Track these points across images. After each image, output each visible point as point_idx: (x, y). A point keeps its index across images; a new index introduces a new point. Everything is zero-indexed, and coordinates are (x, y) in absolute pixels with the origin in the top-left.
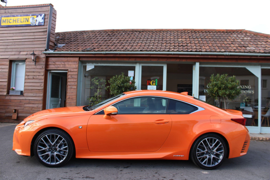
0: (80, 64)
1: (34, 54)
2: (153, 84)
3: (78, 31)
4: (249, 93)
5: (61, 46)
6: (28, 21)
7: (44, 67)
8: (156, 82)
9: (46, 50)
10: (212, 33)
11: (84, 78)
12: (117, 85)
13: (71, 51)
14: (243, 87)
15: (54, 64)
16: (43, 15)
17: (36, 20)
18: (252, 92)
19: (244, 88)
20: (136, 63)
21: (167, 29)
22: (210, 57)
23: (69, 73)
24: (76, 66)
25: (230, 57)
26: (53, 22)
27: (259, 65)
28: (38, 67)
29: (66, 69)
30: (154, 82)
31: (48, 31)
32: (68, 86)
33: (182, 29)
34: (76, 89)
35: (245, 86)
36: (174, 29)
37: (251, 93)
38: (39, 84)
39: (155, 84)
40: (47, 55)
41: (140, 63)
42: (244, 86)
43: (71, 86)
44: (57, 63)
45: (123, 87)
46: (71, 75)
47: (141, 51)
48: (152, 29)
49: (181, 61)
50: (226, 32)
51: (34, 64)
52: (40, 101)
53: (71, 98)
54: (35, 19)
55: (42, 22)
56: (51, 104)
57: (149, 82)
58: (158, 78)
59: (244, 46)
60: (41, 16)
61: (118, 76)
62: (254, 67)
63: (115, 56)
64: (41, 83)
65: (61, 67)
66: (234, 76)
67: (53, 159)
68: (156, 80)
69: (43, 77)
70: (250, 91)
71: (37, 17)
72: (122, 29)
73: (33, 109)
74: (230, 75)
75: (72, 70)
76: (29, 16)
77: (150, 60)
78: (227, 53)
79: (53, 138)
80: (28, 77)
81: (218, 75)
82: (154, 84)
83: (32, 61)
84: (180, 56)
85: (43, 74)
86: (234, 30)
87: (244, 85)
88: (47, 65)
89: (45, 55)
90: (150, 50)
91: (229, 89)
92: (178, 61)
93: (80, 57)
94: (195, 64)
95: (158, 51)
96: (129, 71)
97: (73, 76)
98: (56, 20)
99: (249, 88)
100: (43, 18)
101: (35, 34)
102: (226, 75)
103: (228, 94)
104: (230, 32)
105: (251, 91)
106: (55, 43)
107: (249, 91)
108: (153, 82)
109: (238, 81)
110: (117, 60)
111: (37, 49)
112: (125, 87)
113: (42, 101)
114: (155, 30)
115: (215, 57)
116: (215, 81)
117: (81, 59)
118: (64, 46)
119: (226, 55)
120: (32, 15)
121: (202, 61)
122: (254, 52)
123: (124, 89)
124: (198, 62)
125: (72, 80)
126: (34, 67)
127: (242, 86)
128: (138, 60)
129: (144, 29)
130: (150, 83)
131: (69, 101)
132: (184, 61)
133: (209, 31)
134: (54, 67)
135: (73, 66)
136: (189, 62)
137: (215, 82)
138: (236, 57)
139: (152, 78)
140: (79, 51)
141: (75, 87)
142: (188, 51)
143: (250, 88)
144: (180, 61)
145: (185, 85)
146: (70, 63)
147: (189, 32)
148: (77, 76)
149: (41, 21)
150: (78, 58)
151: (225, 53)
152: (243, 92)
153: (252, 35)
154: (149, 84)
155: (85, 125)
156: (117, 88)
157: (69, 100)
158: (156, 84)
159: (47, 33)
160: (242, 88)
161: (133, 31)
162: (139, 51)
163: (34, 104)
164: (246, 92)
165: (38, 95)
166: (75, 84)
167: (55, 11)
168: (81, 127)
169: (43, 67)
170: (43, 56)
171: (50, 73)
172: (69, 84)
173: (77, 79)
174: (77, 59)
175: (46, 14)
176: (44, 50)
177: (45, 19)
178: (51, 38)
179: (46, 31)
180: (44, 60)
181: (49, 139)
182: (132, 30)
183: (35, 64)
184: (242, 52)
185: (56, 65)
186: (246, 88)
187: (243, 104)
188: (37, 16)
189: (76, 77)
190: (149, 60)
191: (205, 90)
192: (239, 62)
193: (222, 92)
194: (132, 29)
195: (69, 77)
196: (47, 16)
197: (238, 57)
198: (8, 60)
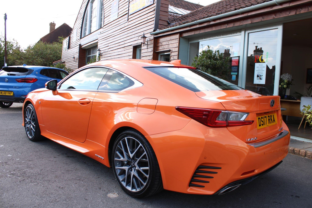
0: (184, 42)
1: (144, 37)
2: (262, 60)
5: (174, 24)
6: (144, 3)
20: (241, 30)
23: (172, 53)
24: (177, 45)
28: (149, 50)
29: (168, 49)
31: (156, 9)
40: (155, 36)
44: (163, 44)
46: (173, 56)
55: (152, 1)
57: (257, 58)
65: (166, 48)
75: (174, 50)
85: (151, 57)
89: (153, 36)
92: (292, 15)
106: (168, 21)
111: (147, 32)
117: (183, 35)
126: (147, 50)
130: (259, 59)
135: (175, 45)
140: (176, 26)
146: (173, 42)
148: (177, 56)
150: (179, 34)
159: (156, 11)
162: (233, 11)
169: (151, 50)
171: (160, 55)
174: (177, 36)
176: (153, 31)
180: (152, 42)
183: (147, 47)
189: (177, 58)
198: (132, 47)
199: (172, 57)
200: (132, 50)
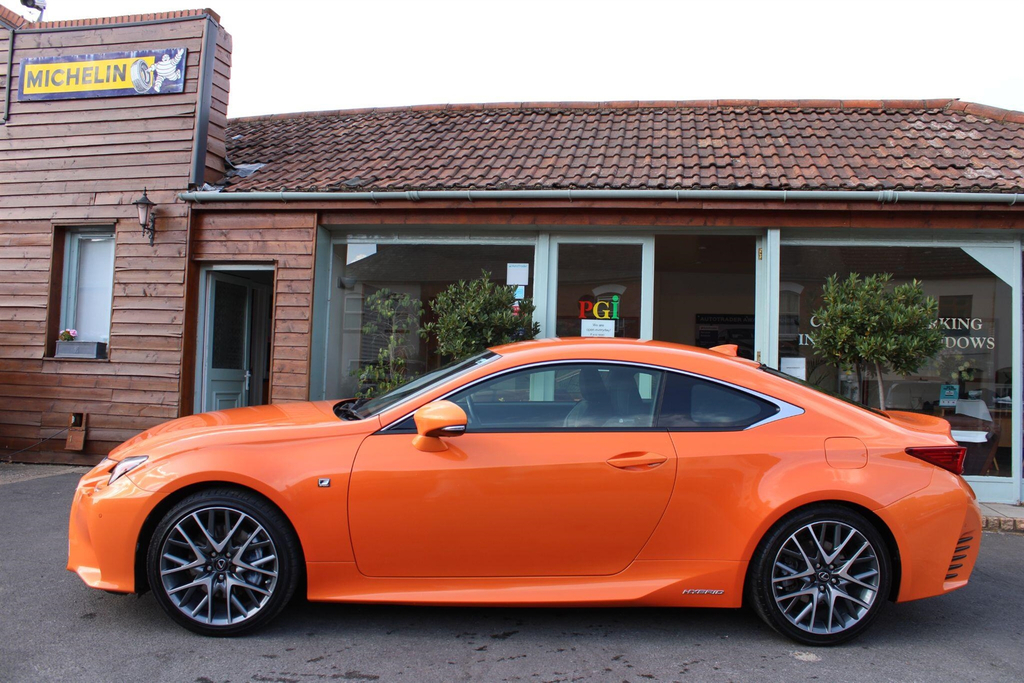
0: (322, 240)
1: (146, 204)
2: (601, 315)
3: (312, 113)
4: (975, 346)
5: (250, 171)
6: (123, 79)
7: (184, 249)
8: (615, 306)
9: (191, 187)
10: (827, 116)
11: (340, 290)
12: (463, 320)
13: (286, 190)
14: (950, 323)
15: (223, 238)
16: (181, 52)
17: (155, 73)
18: (986, 343)
19: (957, 326)
20: (536, 233)
21: (654, 102)
22: (820, 207)
23: (280, 272)
24: (306, 247)
25: (899, 208)
26: (219, 80)
27: (1012, 237)
28: (163, 251)
29: (270, 258)
30: (607, 304)
31: (198, 114)
32: (278, 322)
33: (712, 101)
34: (308, 336)
35: (960, 320)
36: (682, 102)
37: (981, 346)
38: (165, 318)
39: (611, 315)
40: (195, 207)
41: (551, 233)
42: (954, 320)
43: (289, 323)
44: (235, 236)
45: (489, 324)
46: (288, 283)
47: (555, 186)
48: (599, 103)
49: (709, 224)
50: (884, 112)
51: (147, 239)
52: (173, 381)
53: (287, 369)
54: (149, 70)
55: (177, 82)
56: (214, 393)
57: (586, 306)
58: (622, 290)
59: (953, 166)
60: (172, 56)
61: (467, 283)
62: (995, 245)
63: (455, 206)
64: (174, 314)
65: (251, 251)
66: (915, 281)
67: (219, 604)
68: (615, 298)
69: (182, 291)
70: (978, 339)
71: (156, 62)
72: (483, 105)
73: (143, 412)
74: (901, 277)
75: (293, 264)
76: (129, 56)
77: (590, 223)
78: (889, 194)
79: (219, 523)
80: (125, 289)
81: (853, 277)
82: (606, 316)
83: (141, 229)
84: (706, 206)
85: (180, 277)
86: (914, 102)
87: (957, 316)
88: (196, 243)
89: (188, 205)
90: (589, 184)
91: (896, 331)
92: (696, 226)
93: (321, 213)
94: (763, 235)
95: (619, 188)
96: (509, 265)
97: (294, 284)
98: (229, 71)
99: (976, 326)
100: (179, 66)
101: (152, 125)
102: (886, 277)
103: (894, 350)
104: (897, 112)
105: (982, 340)
106: (227, 159)
107: (976, 341)
108: (602, 308)
109: (931, 301)
110: (462, 221)
111: (160, 184)
112: (496, 326)
113: (177, 381)
114: (609, 105)
115: (843, 207)
116: (843, 301)
117: (325, 221)
118: (259, 172)
119: (886, 202)
120: (138, 55)
121: (790, 224)
122: (995, 188)
123: (490, 333)
124: (774, 228)
125: (293, 301)
126: (149, 250)
127: (948, 319)
128: (545, 222)
129: (566, 103)
130: (592, 310)
131: (281, 382)
132: (721, 227)
133: (816, 108)
134: (224, 251)
135: (295, 247)
136: (740, 228)
137: (840, 306)
138: (923, 208)
139: (597, 292)
140: (316, 189)
141: (305, 328)
142: (737, 188)
143: (980, 326)
144: (705, 223)
145: (725, 316)
146: (284, 236)
147: (738, 111)
148: (310, 284)
149: (173, 77)
150: (316, 216)
151: (879, 194)
152: (951, 342)
153: (987, 121)
154: (586, 312)
155: (345, 475)
156: (464, 330)
157: (279, 378)
158: (615, 316)
159: (197, 120)
160: (948, 327)
161: (525, 111)
162: (547, 188)
163: (149, 395)
164: (963, 343)
165: (164, 357)
166: (303, 313)
167: (227, 37)
168: (326, 483)
169: (180, 253)
170: (183, 209)
171: (208, 272)
172: (279, 314)
173: (310, 297)
174: (311, 221)
175: (190, 50)
176: (187, 186)
177: (187, 67)
178: (210, 139)
179: (192, 115)
180: (186, 223)
181: (206, 528)
182: (521, 108)
183: (153, 239)
184: (948, 189)
185: (229, 244)
186: (962, 326)
187: (953, 388)
188: (158, 59)
189: (306, 288)
190: (585, 222)
191: (801, 336)
192: (937, 226)
193: (869, 344)
194: (522, 104)
195: (280, 288)
196: (197, 55)
197: (930, 208)
198: (49, 227)
199: (281, 284)
200: (49, 238)
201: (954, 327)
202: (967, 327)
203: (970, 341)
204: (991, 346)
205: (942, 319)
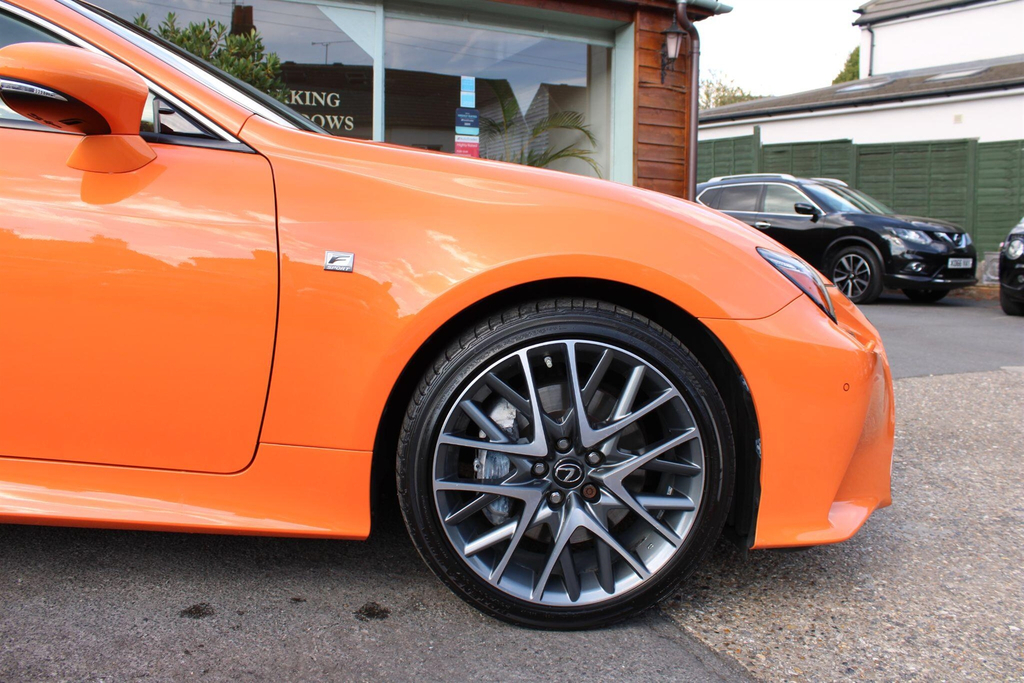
4: (332, 126)
14: (303, 97)
18: (344, 123)
19: (311, 102)
35: (315, 94)
37: (338, 126)
42: (308, 93)
70: (335, 118)
87: (311, 90)
99: (334, 103)
105: (339, 119)
107: (333, 120)
127: (301, 92)
143: (337, 102)
160: (301, 102)
186: (317, 101)
201: (308, 103)
202: (323, 103)
203: (326, 119)
204: (349, 127)
205: (293, 92)
